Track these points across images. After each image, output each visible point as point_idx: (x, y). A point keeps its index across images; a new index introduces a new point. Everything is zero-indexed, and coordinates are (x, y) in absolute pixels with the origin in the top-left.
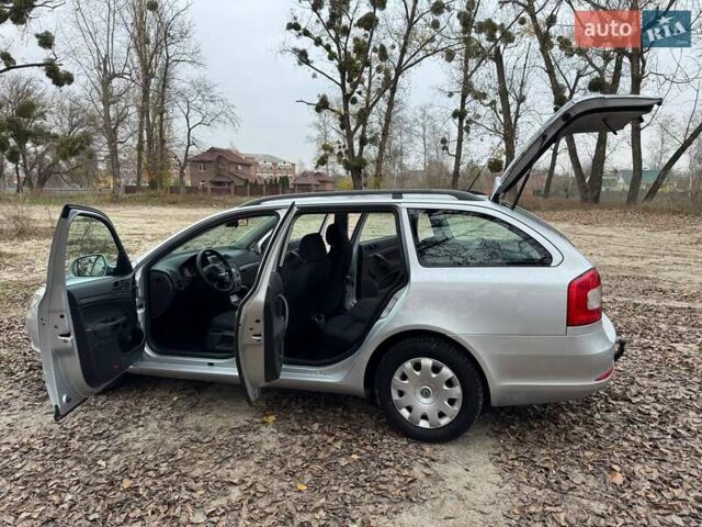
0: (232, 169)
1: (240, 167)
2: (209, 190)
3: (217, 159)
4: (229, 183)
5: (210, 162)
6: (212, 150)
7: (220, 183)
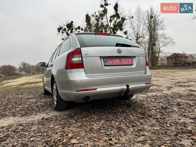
0: (181, 59)
1: (183, 58)
2: (172, 66)
3: (176, 57)
4: (179, 63)
5: (173, 57)
6: (174, 54)
7: (176, 64)
